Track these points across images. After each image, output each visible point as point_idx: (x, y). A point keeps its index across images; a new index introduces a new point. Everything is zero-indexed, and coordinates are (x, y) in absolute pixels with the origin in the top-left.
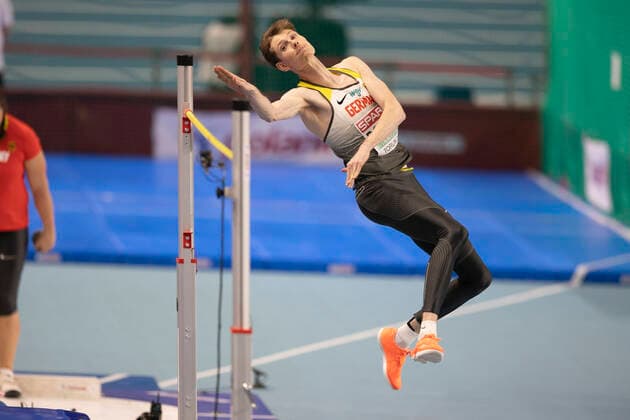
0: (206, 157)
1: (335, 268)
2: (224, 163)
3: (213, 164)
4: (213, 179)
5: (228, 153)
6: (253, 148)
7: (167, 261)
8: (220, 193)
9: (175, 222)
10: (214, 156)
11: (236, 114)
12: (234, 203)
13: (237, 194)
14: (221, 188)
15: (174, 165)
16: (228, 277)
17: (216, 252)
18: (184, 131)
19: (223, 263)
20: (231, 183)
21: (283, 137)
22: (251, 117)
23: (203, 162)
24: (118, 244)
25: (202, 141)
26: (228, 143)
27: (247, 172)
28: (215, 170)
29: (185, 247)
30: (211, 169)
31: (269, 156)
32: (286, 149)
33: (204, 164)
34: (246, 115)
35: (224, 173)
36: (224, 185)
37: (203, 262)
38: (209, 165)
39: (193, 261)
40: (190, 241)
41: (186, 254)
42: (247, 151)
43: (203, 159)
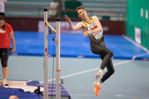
0: (50, 31)
1: (79, 57)
2: (54, 33)
3: (52, 33)
4: (52, 37)
5: (55, 31)
6: (61, 30)
7: (42, 55)
8: (53, 40)
9: (43, 46)
10: (52, 31)
11: (57, 22)
12: (57, 42)
13: (57, 40)
15: (43, 33)
16: (55, 58)
17: (53, 53)
18: (45, 26)
19: (54, 55)
20: (56, 38)
21: (67, 27)
23: (49, 33)
24: (31, 51)
25: (49, 28)
26: (55, 29)
27: (59, 35)
28: (52, 34)
29: (45, 52)
30: (51, 34)
31: (64, 31)
32: (68, 30)
33: (50, 33)
34: (59, 22)
35: (54, 35)
36: (54, 38)
37: (50, 55)
38: (51, 33)
39: (47, 55)
40: (46, 51)
42: (59, 30)
43: (50, 32)
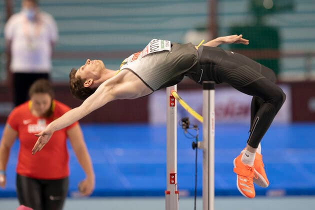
0: (185, 122)
1: (272, 193)
2: (198, 125)
3: (190, 126)
4: (190, 136)
5: (200, 118)
6: (217, 114)
7: (159, 193)
8: (195, 146)
9: (163, 167)
10: (191, 121)
11: (206, 92)
12: (204, 152)
13: (206, 147)
14: (195, 143)
15: (164, 128)
16: (200, 202)
17: (193, 186)
18: (171, 106)
19: (196, 193)
20: (202, 139)
21: (237, 106)
22: (216, 93)
23: (183, 125)
24: (126, 183)
25: (181, 110)
26: (200, 112)
27: (212, 131)
28: (191, 130)
29: (171, 183)
30: (188, 130)
31: (228, 119)
32: (239, 114)
33: (184, 127)
34: (212, 92)
35: (198, 132)
36: (197, 140)
37: (182, 193)
38: (187, 127)
39: (176, 192)
40: (174, 179)
41: (172, 188)
42: (213, 116)
43: (184, 123)
